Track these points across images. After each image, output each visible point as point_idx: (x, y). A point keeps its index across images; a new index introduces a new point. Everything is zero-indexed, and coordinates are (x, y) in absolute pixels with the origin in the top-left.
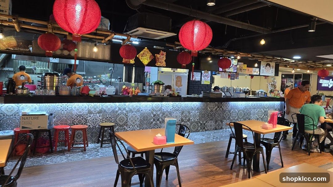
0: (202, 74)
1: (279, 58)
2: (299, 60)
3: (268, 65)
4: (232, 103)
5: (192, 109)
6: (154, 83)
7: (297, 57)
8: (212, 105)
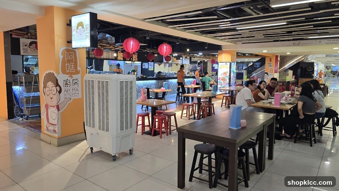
0: (148, 64)
1: (192, 55)
2: (202, 55)
3: (186, 58)
4: (170, 80)
5: (152, 84)
6: (132, 70)
7: (201, 54)
8: (160, 81)
